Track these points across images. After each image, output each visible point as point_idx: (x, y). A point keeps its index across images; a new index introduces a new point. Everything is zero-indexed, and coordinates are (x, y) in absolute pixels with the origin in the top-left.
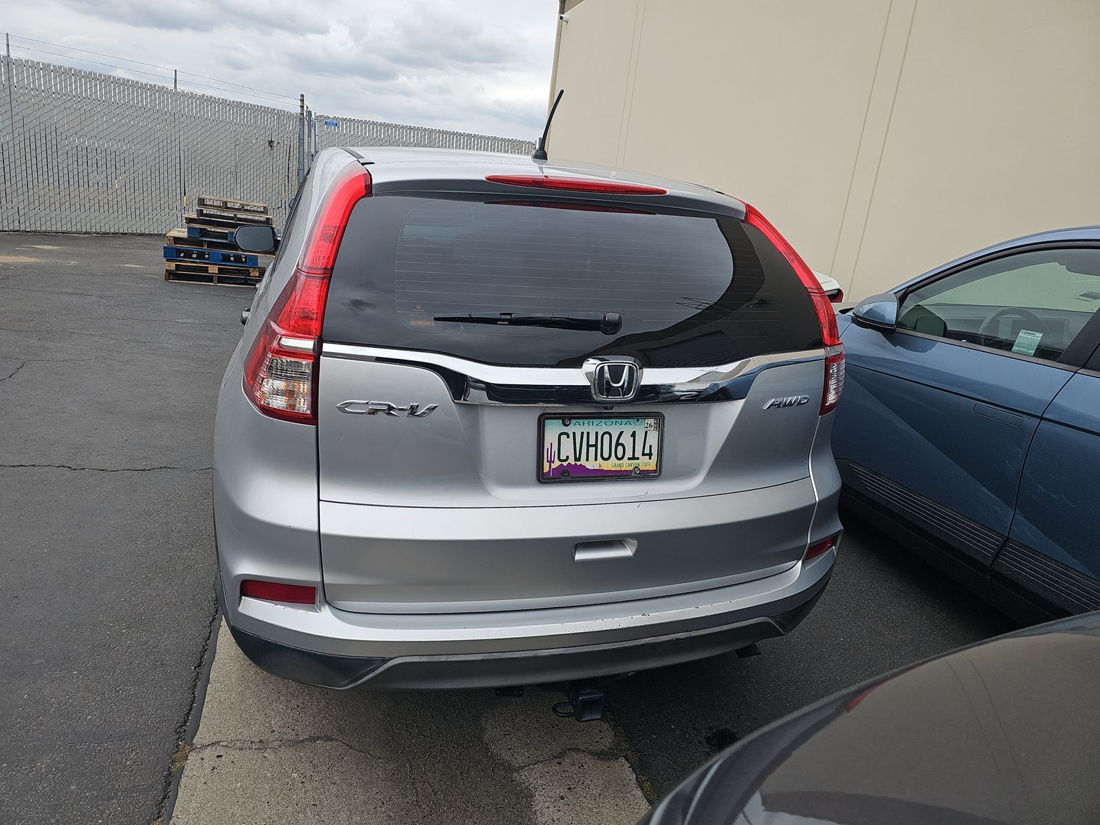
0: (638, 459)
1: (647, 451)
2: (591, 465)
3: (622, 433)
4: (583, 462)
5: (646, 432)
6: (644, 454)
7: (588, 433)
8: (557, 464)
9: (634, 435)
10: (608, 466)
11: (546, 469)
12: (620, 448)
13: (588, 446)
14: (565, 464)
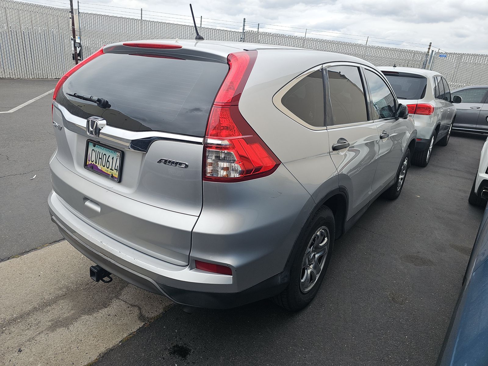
0: (113, 170)
1: (116, 168)
2: (100, 167)
3: (109, 156)
4: (97, 164)
5: (117, 159)
6: (115, 169)
7: (100, 152)
8: (90, 162)
9: (113, 159)
10: (104, 169)
11: (88, 164)
12: (108, 162)
13: (99, 158)
14: (93, 163)
